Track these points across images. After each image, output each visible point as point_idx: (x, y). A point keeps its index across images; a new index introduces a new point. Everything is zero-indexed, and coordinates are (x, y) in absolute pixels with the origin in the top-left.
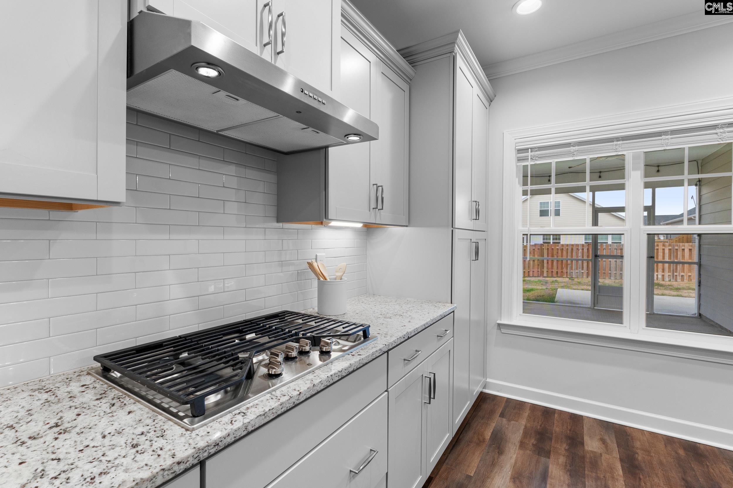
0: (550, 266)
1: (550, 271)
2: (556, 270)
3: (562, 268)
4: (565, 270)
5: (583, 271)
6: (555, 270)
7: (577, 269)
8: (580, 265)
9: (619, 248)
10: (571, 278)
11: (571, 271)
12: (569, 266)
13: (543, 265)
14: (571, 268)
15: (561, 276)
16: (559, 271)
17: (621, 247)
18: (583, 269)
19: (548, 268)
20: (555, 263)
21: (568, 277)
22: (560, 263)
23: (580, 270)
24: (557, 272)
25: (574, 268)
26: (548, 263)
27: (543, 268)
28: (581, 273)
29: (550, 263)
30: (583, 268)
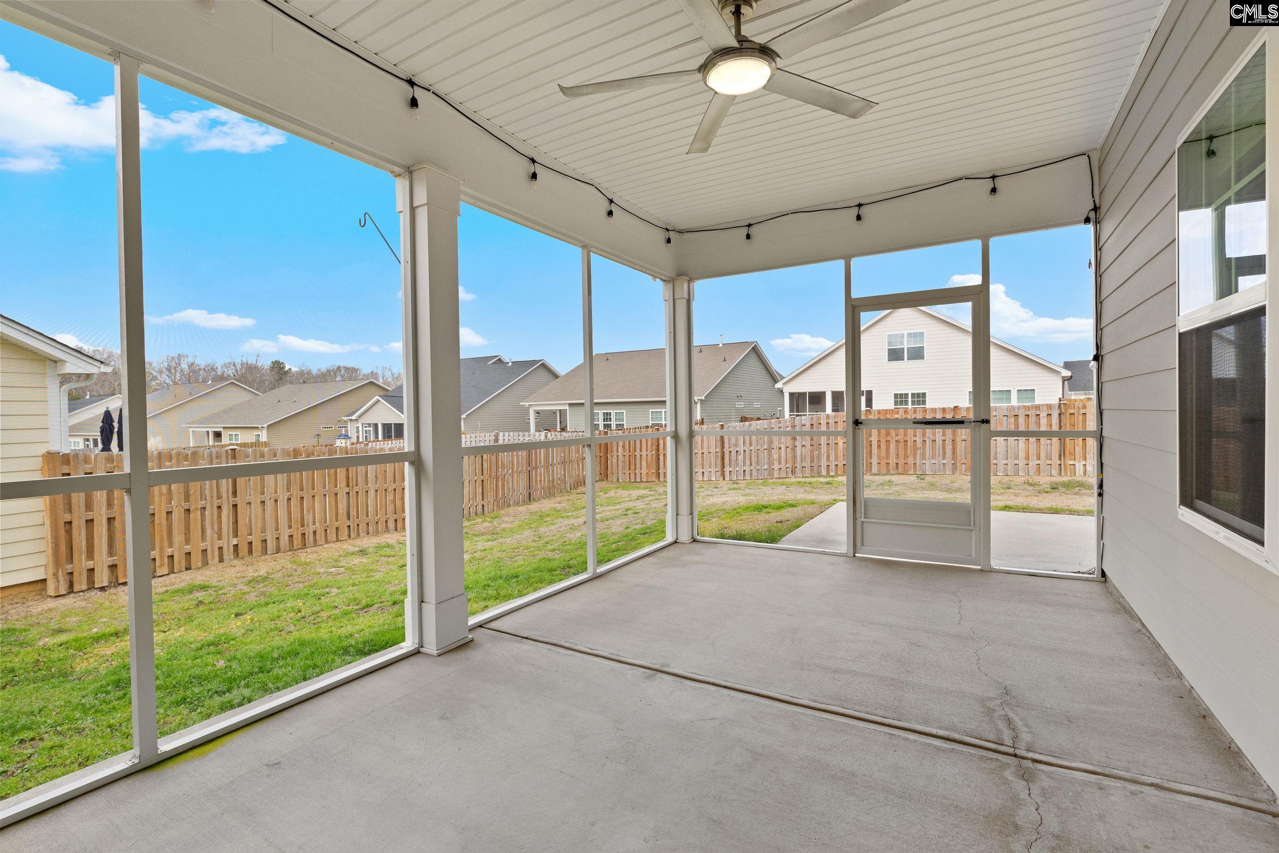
0: (883, 454)
1: (883, 462)
2: (895, 461)
3: (906, 457)
4: (911, 461)
5: (945, 462)
6: (892, 461)
7: (933, 457)
8: (939, 449)
9: (1012, 413)
10: (922, 476)
11: (923, 462)
12: (919, 452)
13: (871, 451)
14: (923, 457)
15: (905, 473)
16: (901, 462)
17: (1016, 411)
18: (944, 458)
19: (879, 457)
20: (893, 446)
21: (918, 473)
22: (902, 445)
23: (939, 460)
24: (897, 464)
25: (927, 456)
26: (879, 447)
27: (871, 458)
28: (942, 466)
29: (883, 446)
30: (944, 453)
